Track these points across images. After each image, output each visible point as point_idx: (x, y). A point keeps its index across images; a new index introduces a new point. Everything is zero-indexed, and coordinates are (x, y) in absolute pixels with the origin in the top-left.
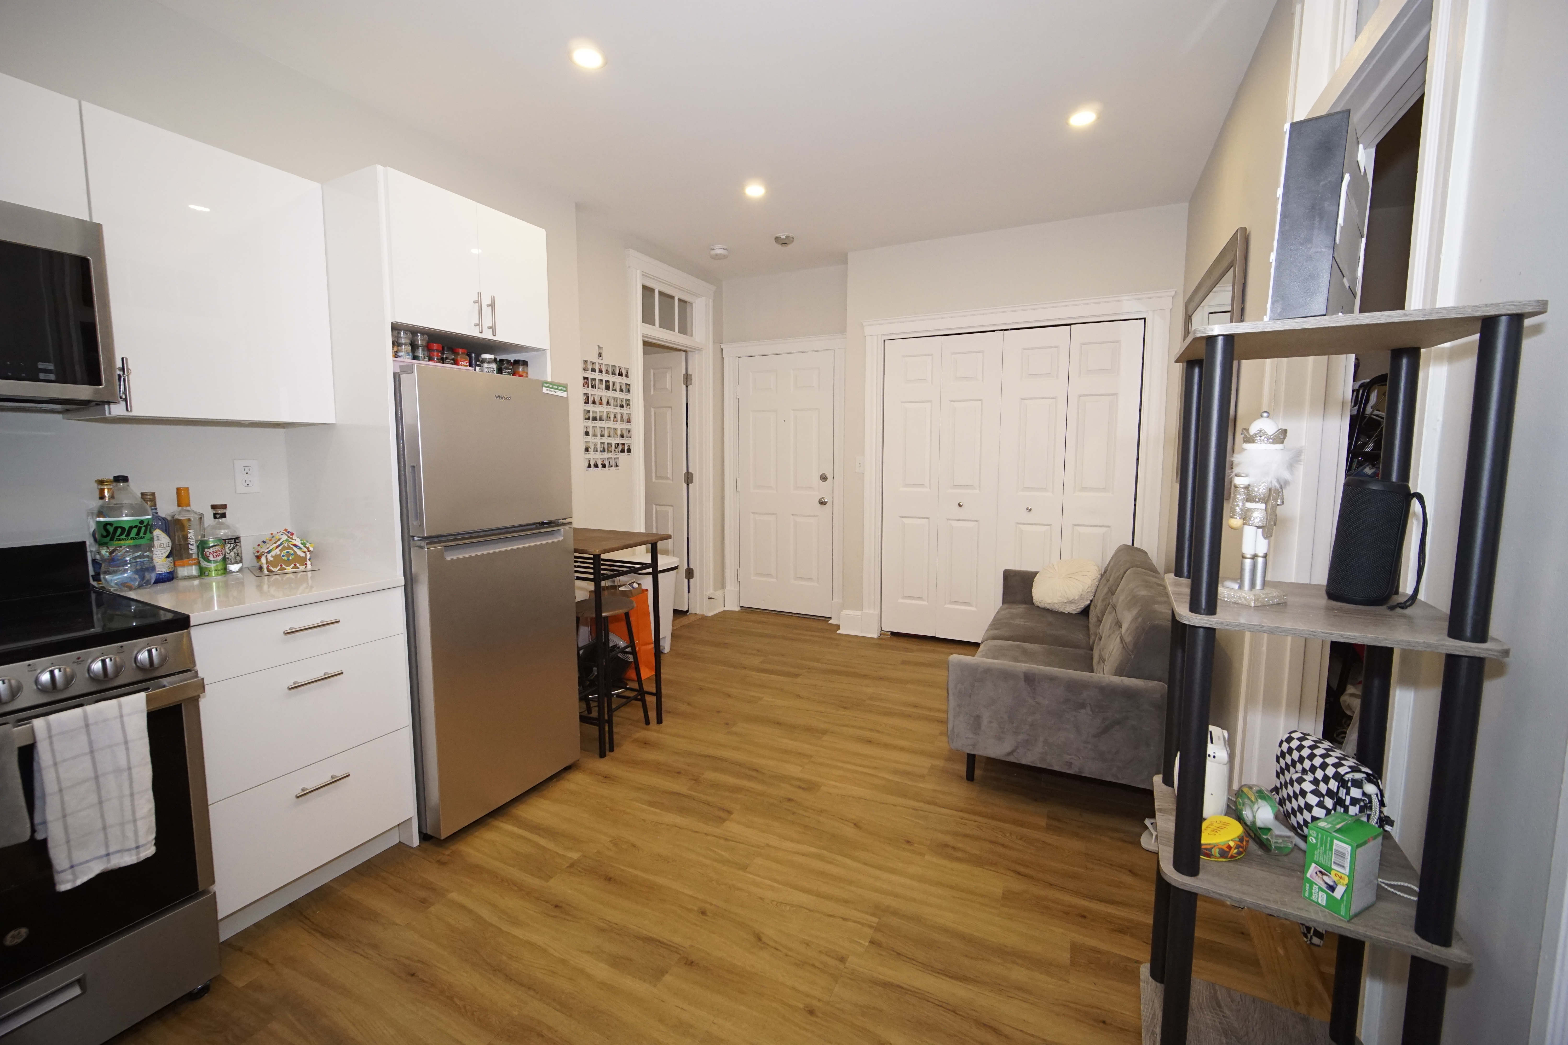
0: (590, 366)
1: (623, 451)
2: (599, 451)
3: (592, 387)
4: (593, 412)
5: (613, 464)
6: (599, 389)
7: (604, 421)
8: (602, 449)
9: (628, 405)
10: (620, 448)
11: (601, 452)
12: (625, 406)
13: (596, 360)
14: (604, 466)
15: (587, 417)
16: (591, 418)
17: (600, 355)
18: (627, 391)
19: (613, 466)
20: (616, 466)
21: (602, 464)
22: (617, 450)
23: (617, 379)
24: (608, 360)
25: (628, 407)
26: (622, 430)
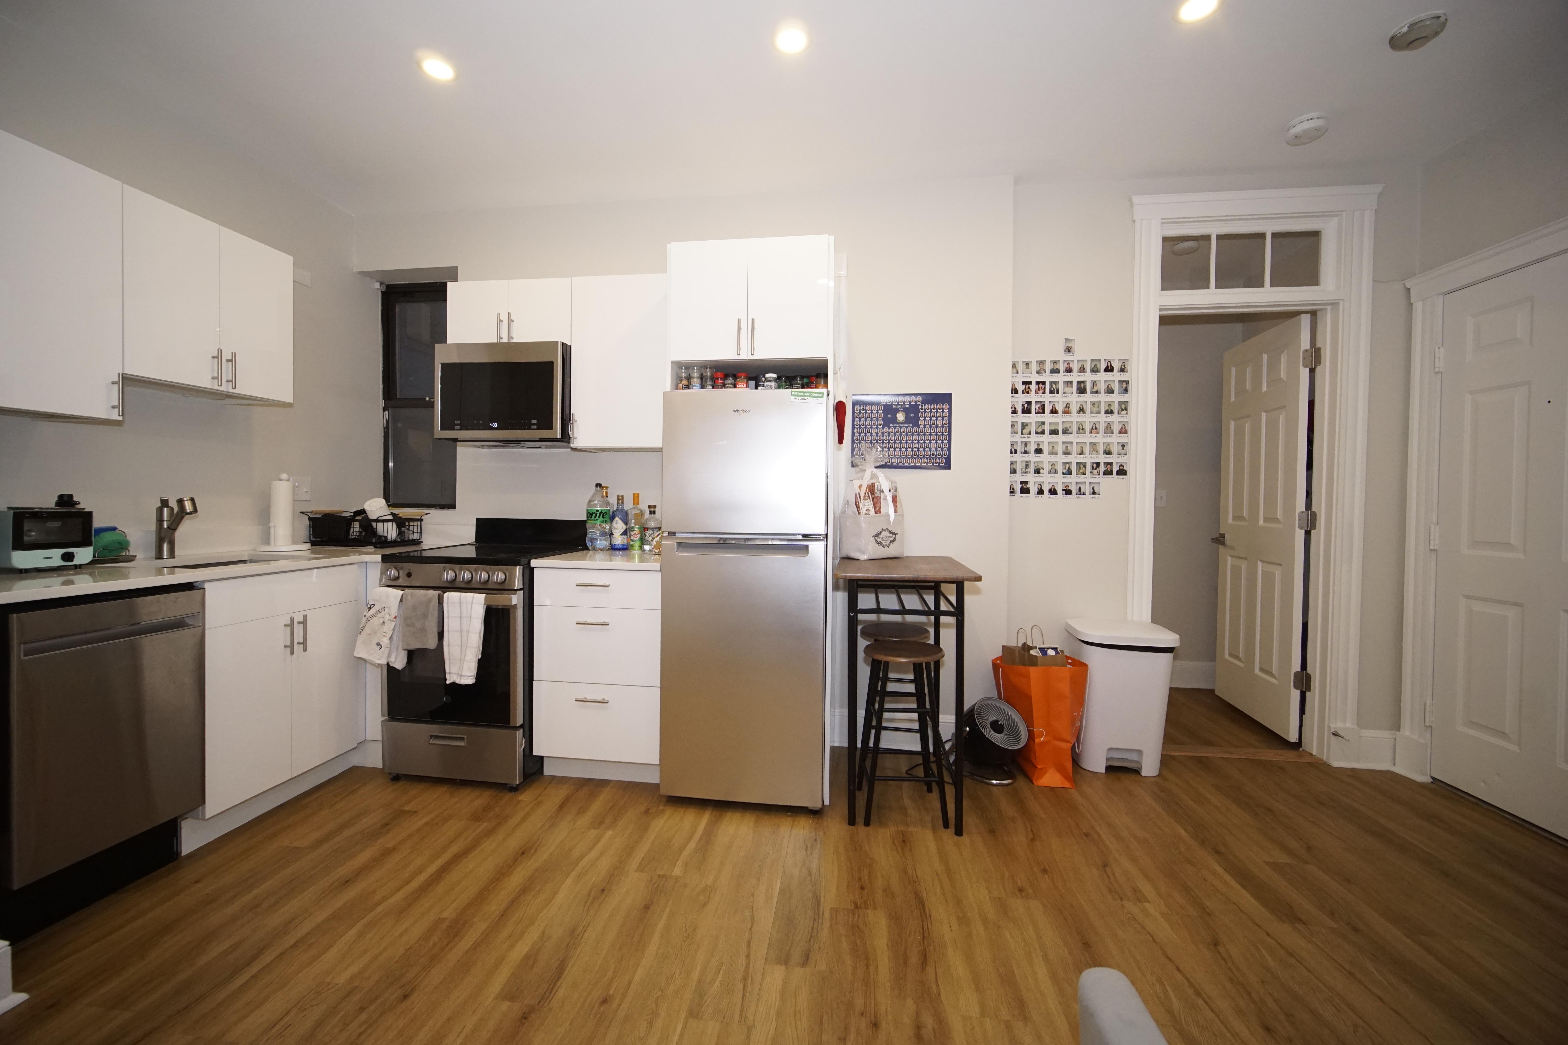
0: (1048, 367)
1: (1108, 473)
2: (1060, 472)
3: (1051, 392)
4: (1050, 424)
5: (1087, 489)
6: (1064, 393)
7: (1072, 434)
8: (1064, 471)
9: (1122, 410)
10: (1102, 468)
11: (1063, 474)
12: (1116, 412)
13: (1061, 356)
14: (1068, 492)
15: (1039, 430)
16: (1047, 432)
17: (1069, 350)
18: (1122, 389)
19: (1088, 493)
20: (1094, 493)
21: (1063, 490)
22: (1095, 472)
23: (1102, 377)
24: (1083, 353)
25: (1124, 412)
26: (1108, 444)
